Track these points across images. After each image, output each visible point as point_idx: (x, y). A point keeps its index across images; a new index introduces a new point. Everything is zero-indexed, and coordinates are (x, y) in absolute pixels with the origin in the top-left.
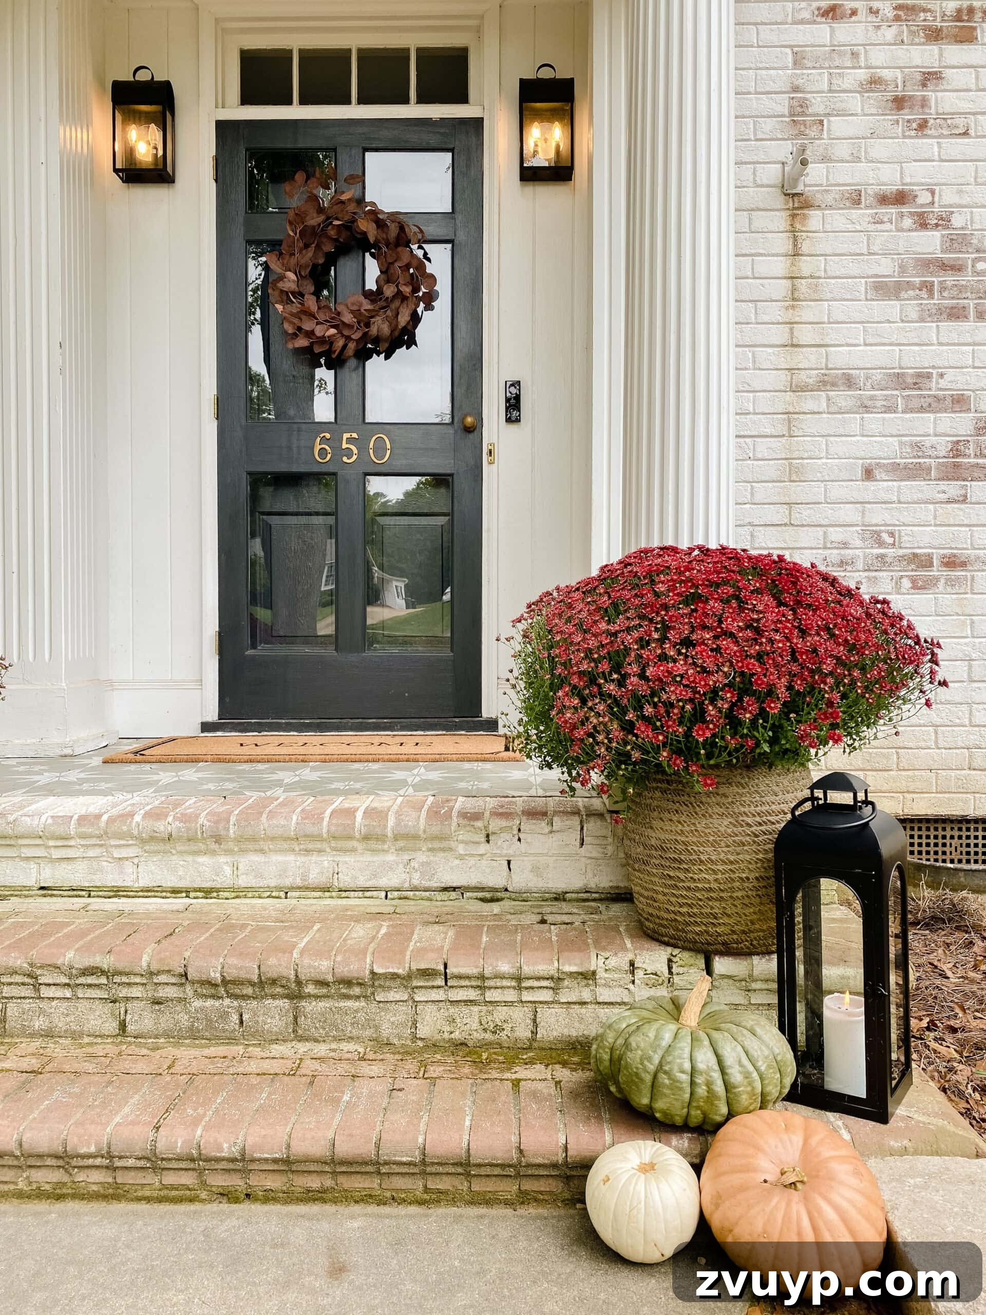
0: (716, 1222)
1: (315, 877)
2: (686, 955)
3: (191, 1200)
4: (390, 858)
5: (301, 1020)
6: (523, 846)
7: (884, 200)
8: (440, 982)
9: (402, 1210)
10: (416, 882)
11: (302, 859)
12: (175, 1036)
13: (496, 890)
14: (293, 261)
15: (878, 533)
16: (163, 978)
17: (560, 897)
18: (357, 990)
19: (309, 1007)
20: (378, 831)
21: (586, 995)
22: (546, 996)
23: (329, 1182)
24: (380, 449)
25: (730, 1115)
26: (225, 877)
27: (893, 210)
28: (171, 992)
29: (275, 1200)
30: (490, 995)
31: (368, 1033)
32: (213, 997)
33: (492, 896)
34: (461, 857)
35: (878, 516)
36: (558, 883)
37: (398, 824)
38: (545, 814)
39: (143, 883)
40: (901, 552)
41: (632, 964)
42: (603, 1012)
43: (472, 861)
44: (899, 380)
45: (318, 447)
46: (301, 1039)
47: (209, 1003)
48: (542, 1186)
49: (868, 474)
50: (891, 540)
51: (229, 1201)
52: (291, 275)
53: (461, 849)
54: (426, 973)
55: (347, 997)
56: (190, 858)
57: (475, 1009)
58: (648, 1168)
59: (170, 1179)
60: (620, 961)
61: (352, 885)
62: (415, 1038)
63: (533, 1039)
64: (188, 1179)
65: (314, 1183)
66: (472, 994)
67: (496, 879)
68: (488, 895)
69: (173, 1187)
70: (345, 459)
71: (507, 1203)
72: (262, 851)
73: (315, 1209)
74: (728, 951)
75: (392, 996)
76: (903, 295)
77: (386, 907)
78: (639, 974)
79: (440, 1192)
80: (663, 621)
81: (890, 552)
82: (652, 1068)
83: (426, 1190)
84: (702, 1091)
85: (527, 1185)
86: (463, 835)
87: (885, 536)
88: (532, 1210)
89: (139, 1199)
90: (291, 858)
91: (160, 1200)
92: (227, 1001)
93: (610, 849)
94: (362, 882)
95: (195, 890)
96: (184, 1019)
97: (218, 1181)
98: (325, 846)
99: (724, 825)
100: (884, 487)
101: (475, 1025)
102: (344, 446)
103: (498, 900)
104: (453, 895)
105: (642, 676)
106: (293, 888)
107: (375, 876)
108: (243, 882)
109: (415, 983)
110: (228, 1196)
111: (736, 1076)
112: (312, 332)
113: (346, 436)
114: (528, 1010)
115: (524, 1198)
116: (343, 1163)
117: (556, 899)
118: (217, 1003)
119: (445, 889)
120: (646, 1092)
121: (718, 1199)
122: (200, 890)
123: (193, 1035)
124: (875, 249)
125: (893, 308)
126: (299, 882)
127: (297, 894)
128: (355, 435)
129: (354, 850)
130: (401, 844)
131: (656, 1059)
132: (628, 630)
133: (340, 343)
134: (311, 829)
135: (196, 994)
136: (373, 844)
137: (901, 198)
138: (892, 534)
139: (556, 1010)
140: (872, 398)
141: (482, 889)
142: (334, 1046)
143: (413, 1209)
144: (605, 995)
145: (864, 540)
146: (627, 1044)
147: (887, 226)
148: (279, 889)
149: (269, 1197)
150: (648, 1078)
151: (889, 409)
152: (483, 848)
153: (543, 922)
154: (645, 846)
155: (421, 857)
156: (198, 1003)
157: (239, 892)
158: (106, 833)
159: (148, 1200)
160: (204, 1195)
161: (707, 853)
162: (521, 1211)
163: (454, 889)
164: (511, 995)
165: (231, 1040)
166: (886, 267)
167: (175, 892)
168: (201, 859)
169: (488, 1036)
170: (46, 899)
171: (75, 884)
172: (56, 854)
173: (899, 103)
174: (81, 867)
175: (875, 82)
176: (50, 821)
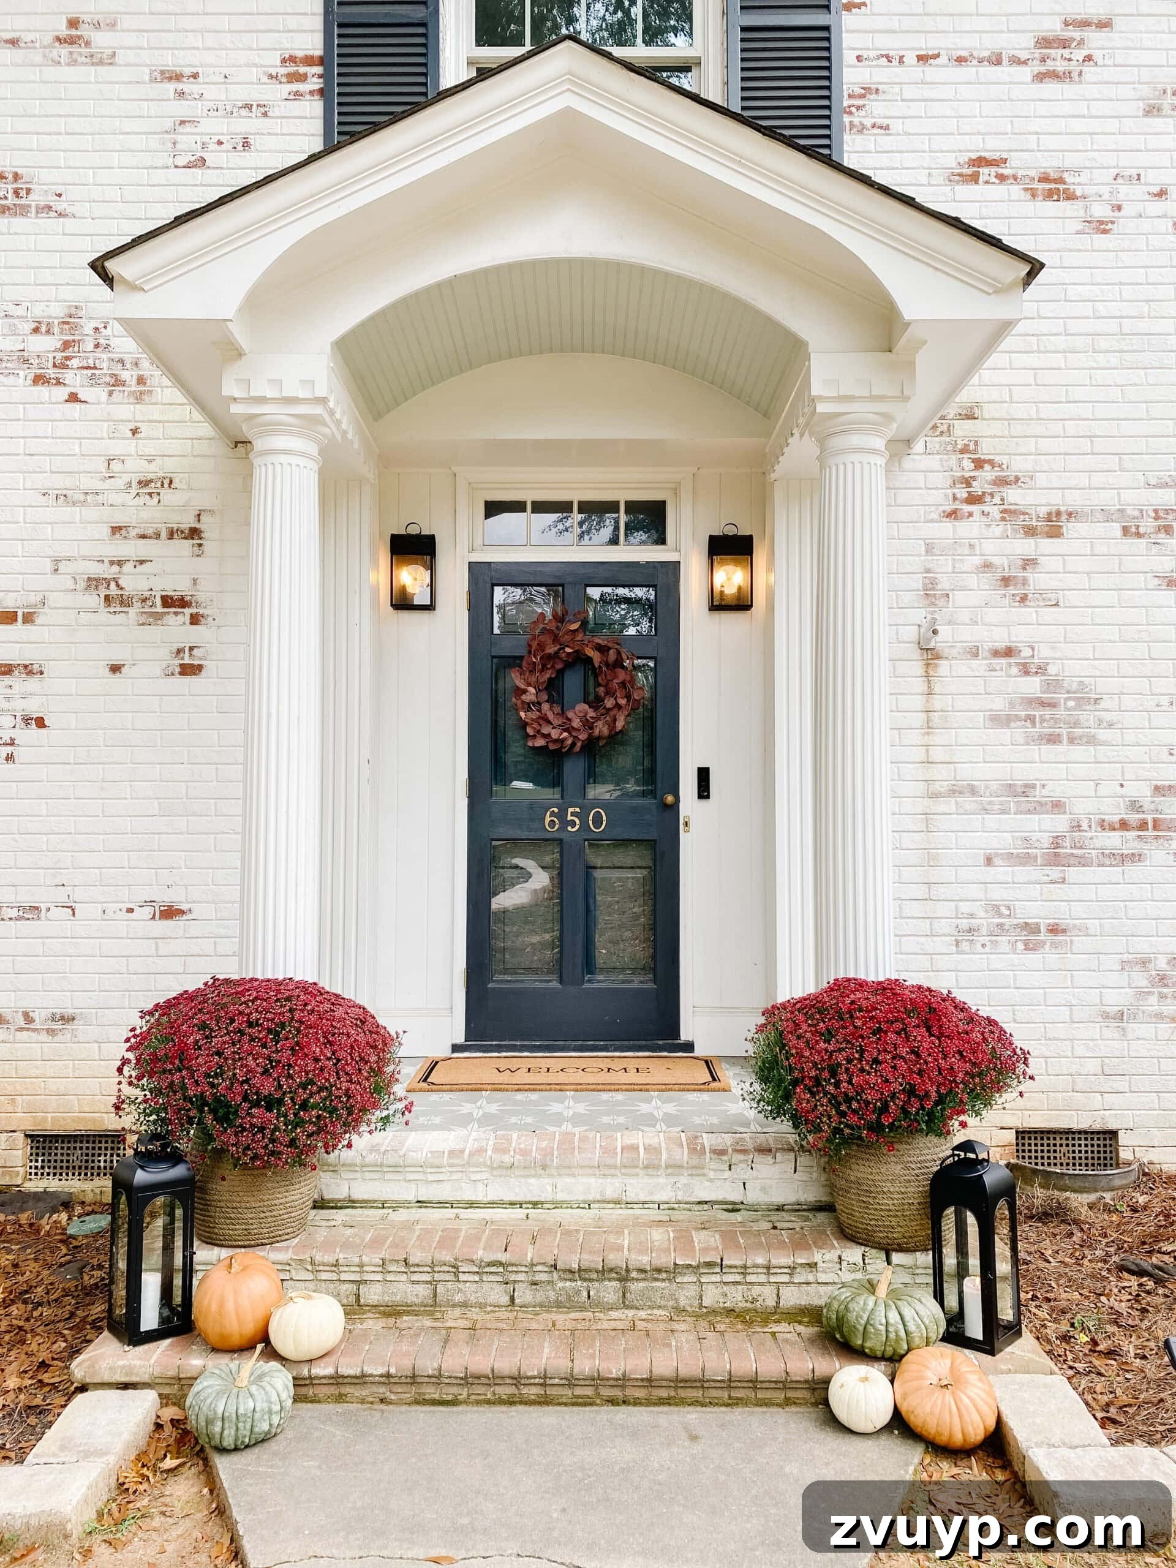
0: (903, 1409)
1: (610, 1194)
2: (874, 1251)
3: (591, 1404)
4: (662, 1180)
5: (628, 1295)
6: (754, 1173)
7: (996, 653)
8: (718, 1270)
9: (716, 1409)
10: (680, 1198)
11: (600, 1181)
12: (545, 1306)
13: (735, 1203)
14: (533, 679)
15: (998, 907)
16: (539, 1268)
17: (780, 1208)
18: (664, 1275)
19: (633, 1286)
20: (656, 1162)
21: (811, 1278)
22: (786, 1278)
23: (673, 1394)
24: (598, 821)
25: (909, 1350)
26: (547, 1195)
27: (1003, 661)
28: (544, 1277)
29: (641, 1404)
30: (749, 1279)
31: (671, 1303)
32: (570, 1280)
33: (733, 1208)
34: (711, 1180)
35: (998, 894)
36: (778, 1198)
37: (670, 1156)
38: (770, 1151)
39: (490, 1198)
40: (1016, 921)
41: (840, 1257)
42: (822, 1289)
43: (718, 1183)
44: (1011, 789)
45: (548, 819)
46: (627, 1307)
47: (568, 1284)
48: (799, 1394)
49: (989, 861)
50: (1008, 912)
51: (613, 1405)
52: (532, 690)
53: (712, 1175)
54: (709, 1264)
55: (656, 1280)
56: (523, 1180)
57: (740, 1287)
58: (865, 1379)
59: (578, 1391)
60: (832, 1255)
61: (635, 1200)
62: (701, 1306)
63: (777, 1307)
64: (589, 1391)
65: (664, 1393)
66: (738, 1278)
67: (735, 1195)
68: (730, 1207)
69: (579, 1397)
70: (569, 828)
71: (778, 1405)
72: (573, 1175)
73: (666, 1409)
74: (901, 1249)
75: (686, 1279)
76: (1012, 724)
77: (663, 1216)
78: (844, 1264)
79: (738, 1399)
80: (860, 1046)
81: (1007, 921)
82: (863, 1322)
83: (730, 1398)
84: (892, 1336)
85: (790, 1394)
86: (714, 1165)
87: (1003, 910)
88: (794, 1409)
89: (560, 1404)
90: (592, 1180)
91: (574, 1404)
92: (579, 1283)
93: (815, 1175)
94: (642, 1198)
95: (526, 1203)
96: (552, 1295)
97: (606, 1392)
98: (617, 1172)
99: (897, 1169)
100: (1001, 871)
101: (740, 1298)
102: (569, 818)
103: (738, 1210)
104: (706, 1207)
105: (850, 1082)
106: (594, 1202)
107: (651, 1194)
108: (560, 1197)
109: (702, 1271)
110: (613, 1402)
111: (912, 1327)
112: (549, 735)
113: (571, 810)
114: (773, 1288)
115: (788, 1402)
116: (682, 1381)
117: (778, 1210)
118: (573, 1284)
119: (699, 1203)
120: (860, 1336)
121: (905, 1396)
122: (529, 1203)
123: (559, 1305)
124: (990, 690)
125: (1005, 734)
126: (598, 1198)
127: (596, 1206)
128: (578, 810)
129: (637, 1175)
130: (670, 1171)
131: (865, 1317)
132: (840, 1050)
133: (569, 742)
134: (610, 1161)
135: (561, 1279)
136: (650, 1171)
137: (1009, 652)
138: (1008, 908)
139: (792, 1288)
140: (990, 803)
141: (726, 1203)
142: (649, 1312)
143: (723, 1409)
144: (822, 1278)
145: (986, 911)
146: (846, 1308)
147: (999, 673)
148: (585, 1202)
149: (637, 1402)
150: (861, 1328)
151: (1003, 812)
152: (727, 1174)
153: (775, 1228)
154: (847, 1181)
155: (684, 1180)
156: (560, 1284)
157: (557, 1205)
158: (468, 1163)
159: (566, 1404)
160: (598, 1401)
161: (888, 1187)
162: (787, 1409)
163: (706, 1203)
164: (762, 1278)
165: (582, 1309)
166: (999, 704)
167: (512, 1204)
168: (532, 1181)
169: (749, 1305)
170: (423, 1210)
171: (442, 1199)
172: (431, 1178)
173: (1006, 581)
174: (447, 1186)
175: (987, 566)
176: (429, 1155)
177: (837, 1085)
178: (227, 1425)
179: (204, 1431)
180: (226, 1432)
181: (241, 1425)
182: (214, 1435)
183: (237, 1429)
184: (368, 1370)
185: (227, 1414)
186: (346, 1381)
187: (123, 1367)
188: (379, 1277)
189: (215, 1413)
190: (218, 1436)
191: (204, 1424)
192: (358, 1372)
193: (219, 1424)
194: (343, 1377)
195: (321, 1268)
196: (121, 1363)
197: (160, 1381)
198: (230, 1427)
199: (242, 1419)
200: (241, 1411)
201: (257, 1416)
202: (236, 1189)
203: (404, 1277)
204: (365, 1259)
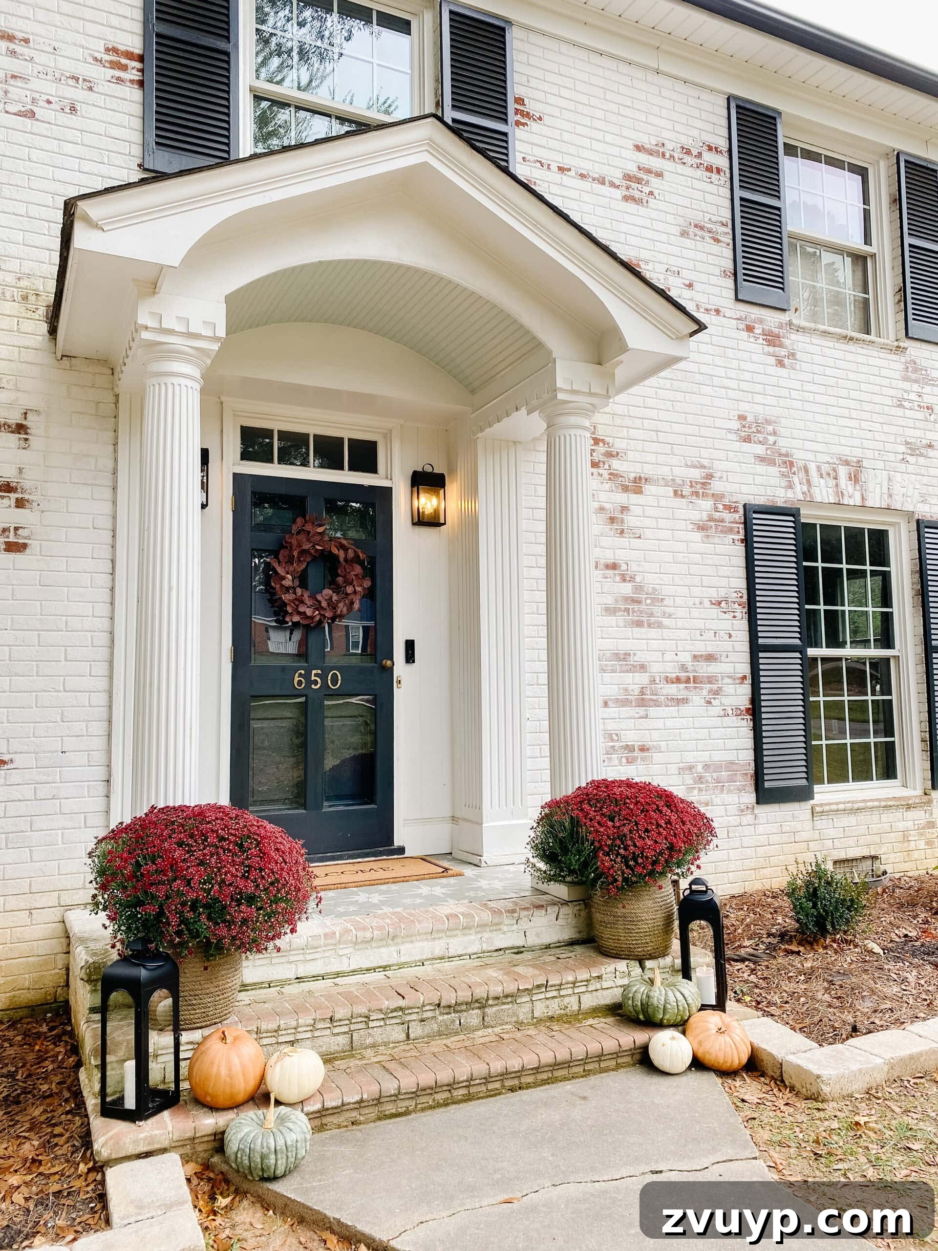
0: (699, 1053)
1: (438, 952)
3: (499, 1094)
4: (472, 937)
5: (486, 1018)
6: (532, 924)
7: (607, 567)
8: (543, 989)
9: (577, 1080)
10: (484, 948)
11: (430, 943)
12: (431, 1037)
13: (519, 947)
14: (291, 569)
15: (611, 735)
16: (427, 1008)
17: (548, 947)
18: (510, 999)
19: (489, 1011)
20: (472, 924)
21: (599, 987)
22: (583, 989)
23: (550, 1075)
24: (335, 680)
25: (690, 1017)
26: (394, 959)
27: (611, 572)
28: (429, 1014)
29: (531, 1087)
30: (563, 993)
31: (514, 1019)
32: (447, 1014)
33: (519, 951)
34: (504, 933)
35: (611, 726)
36: (547, 939)
38: (543, 906)
39: (352, 968)
40: (621, 744)
41: (614, 969)
42: (605, 992)
43: (509, 934)
44: (617, 656)
45: (296, 679)
46: (485, 1027)
47: (446, 1017)
48: (625, 1060)
49: (606, 704)
50: (616, 738)
51: (512, 1091)
52: (289, 577)
53: (505, 928)
54: (539, 986)
55: (504, 1004)
56: (376, 950)
57: (556, 1000)
59: (491, 1086)
60: (611, 968)
61: (455, 954)
62: (533, 1017)
63: (580, 1010)
64: (497, 1085)
65: (544, 1076)
66: (556, 993)
67: (520, 942)
68: (516, 951)
69: (492, 1090)
70: (313, 686)
71: (613, 1070)
72: (412, 942)
73: (547, 1086)
74: (652, 957)
75: (524, 999)
76: (617, 614)
77: (477, 963)
78: (617, 973)
79: (589, 1070)
81: (616, 744)
82: (662, 1003)
83: (584, 1070)
84: (681, 1008)
85: (620, 1061)
86: (507, 921)
87: (614, 736)
88: (622, 1070)
89: (479, 1098)
90: (425, 943)
91: (488, 1097)
92: (453, 1015)
93: (569, 920)
94: (460, 953)
95: (378, 968)
96: (435, 1027)
97: (509, 1083)
98: (444, 935)
99: (650, 903)
100: (613, 711)
101: (557, 1008)
102: (313, 678)
103: (522, 952)
104: (501, 952)
105: (635, 845)
106: (426, 960)
107: (465, 948)
108: (403, 960)
109: (534, 992)
110: (512, 1090)
112: (304, 613)
113: (314, 672)
114: (577, 997)
115: (618, 1067)
116: (559, 1064)
117: (545, 948)
118: (449, 1016)
119: (496, 950)
120: (661, 1011)
122: (380, 967)
123: (440, 1034)
124: (604, 591)
125: (612, 620)
126: (430, 956)
127: (429, 962)
128: (319, 672)
129: (456, 936)
130: (478, 929)
131: (663, 999)
132: (624, 825)
133: (318, 618)
134: (440, 927)
135: (442, 1014)
136: (465, 931)
137: (614, 566)
138: (617, 735)
139: (588, 995)
140: (606, 665)
141: (513, 948)
142: (500, 1028)
143: (582, 1079)
144: (605, 985)
145: (605, 738)
146: (648, 996)
147: (609, 580)
148: (419, 961)
149: (528, 1086)
150: (662, 1007)
151: (613, 671)
152: (515, 927)
153: (558, 958)
154: (614, 916)
155: (486, 935)
156: (441, 1018)
157: (401, 966)
158: (339, 942)
159: (482, 1098)
160: (504, 1091)
161: (645, 916)
162: (619, 1071)
163: (500, 950)
164: (570, 991)
165: (457, 1033)
166: (609, 600)
167: (368, 970)
168: (383, 950)
169: (562, 1012)
170: (302, 984)
171: (315, 973)
172: (309, 957)
173: (612, 520)
174: (320, 963)
175: (602, 509)
176: (310, 939)
177: (625, 849)
178: (279, 1156)
179: (260, 1166)
180: (279, 1162)
181: (289, 1154)
182: (269, 1168)
183: (287, 1157)
184: (347, 1100)
185: (278, 1148)
186: (328, 1112)
187: (145, 1139)
188: (309, 1035)
189: (269, 1148)
190: (273, 1167)
191: (259, 1160)
192: (339, 1103)
193: (273, 1156)
194: (327, 1109)
195: (264, 1035)
196: (142, 1136)
197: (177, 1144)
198: (282, 1158)
199: (290, 1149)
200: (289, 1143)
201: (299, 1144)
202: (199, 979)
203: (328, 1032)
204: (301, 1021)
